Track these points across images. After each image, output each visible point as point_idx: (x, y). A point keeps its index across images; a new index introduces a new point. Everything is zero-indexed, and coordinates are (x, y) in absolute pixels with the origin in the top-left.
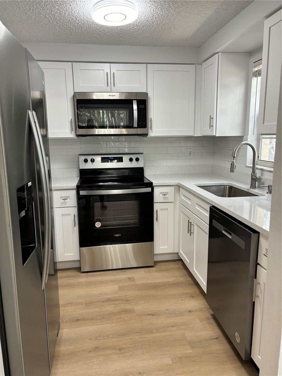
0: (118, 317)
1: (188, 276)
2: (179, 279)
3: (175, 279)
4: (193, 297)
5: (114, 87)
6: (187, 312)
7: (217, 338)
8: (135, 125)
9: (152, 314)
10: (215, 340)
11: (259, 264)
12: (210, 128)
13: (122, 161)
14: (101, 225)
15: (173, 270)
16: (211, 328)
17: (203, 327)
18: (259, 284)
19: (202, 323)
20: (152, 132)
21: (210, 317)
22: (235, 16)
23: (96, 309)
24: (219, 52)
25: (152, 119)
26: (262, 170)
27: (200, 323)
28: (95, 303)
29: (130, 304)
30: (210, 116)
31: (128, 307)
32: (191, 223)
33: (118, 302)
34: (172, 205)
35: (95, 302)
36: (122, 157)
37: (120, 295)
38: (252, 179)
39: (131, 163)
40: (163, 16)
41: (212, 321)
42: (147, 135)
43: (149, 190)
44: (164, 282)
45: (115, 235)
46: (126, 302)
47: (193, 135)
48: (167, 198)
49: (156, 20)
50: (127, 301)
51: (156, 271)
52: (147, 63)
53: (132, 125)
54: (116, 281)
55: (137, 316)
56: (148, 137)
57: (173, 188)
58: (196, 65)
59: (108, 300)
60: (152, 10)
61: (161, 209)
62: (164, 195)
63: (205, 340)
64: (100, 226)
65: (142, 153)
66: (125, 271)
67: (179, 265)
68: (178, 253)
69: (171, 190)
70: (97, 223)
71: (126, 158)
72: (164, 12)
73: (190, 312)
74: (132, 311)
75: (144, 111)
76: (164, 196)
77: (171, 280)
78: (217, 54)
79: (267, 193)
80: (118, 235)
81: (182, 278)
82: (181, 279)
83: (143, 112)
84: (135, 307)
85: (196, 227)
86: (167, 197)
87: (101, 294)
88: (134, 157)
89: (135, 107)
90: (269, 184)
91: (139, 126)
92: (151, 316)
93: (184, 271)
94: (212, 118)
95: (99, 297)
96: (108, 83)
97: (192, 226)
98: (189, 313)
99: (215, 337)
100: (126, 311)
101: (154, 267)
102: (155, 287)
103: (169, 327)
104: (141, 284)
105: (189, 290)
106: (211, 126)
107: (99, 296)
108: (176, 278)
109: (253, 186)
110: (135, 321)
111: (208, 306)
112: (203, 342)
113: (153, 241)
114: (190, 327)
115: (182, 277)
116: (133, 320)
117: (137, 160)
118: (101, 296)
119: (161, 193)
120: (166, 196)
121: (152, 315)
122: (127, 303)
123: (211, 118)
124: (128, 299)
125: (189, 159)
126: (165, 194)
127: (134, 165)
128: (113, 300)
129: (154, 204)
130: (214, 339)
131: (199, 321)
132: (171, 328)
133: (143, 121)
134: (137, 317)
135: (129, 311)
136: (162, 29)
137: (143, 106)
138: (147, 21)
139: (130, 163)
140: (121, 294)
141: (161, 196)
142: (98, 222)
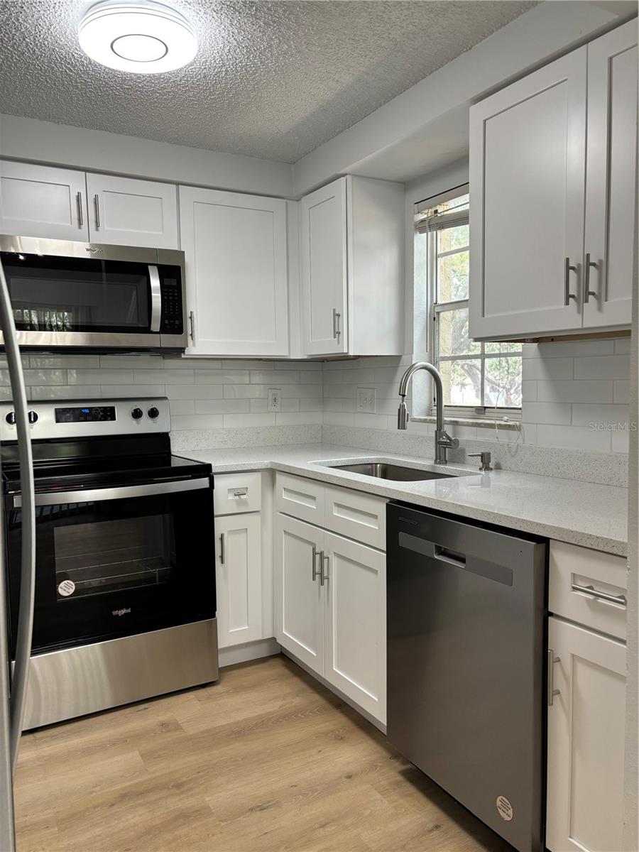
0: (169, 836)
1: (311, 691)
2: (292, 702)
3: (282, 703)
4: (342, 739)
5: (97, 230)
6: (345, 780)
7: (437, 827)
8: (156, 326)
9: (258, 807)
10: (435, 832)
11: (551, 614)
12: (335, 337)
13: (114, 419)
14: (74, 587)
15: (269, 681)
16: (414, 805)
17: (393, 807)
18: (559, 661)
19: (389, 798)
20: (194, 345)
21: (400, 778)
22: (394, 96)
23: (98, 831)
24: (346, 174)
25: (194, 314)
26: (455, 423)
27: (384, 800)
28: (87, 813)
29: (190, 793)
30: (334, 310)
31: (187, 802)
32: (321, 554)
33: (152, 797)
34: (256, 518)
35: (87, 809)
36: (114, 408)
37: (153, 776)
38: (438, 443)
39: (138, 423)
40: (246, 70)
41: (410, 788)
42: (182, 350)
43: (203, 483)
44: (259, 715)
45: (115, 613)
46: (177, 791)
47: (287, 354)
48: (245, 503)
49: (226, 79)
50: (178, 786)
51: (227, 692)
52: (178, 184)
53: (147, 326)
54: (128, 740)
55: (222, 821)
56: (183, 356)
57: (258, 476)
58: (288, 201)
59: (124, 797)
60: (226, 50)
61: (231, 532)
62: (239, 493)
63: (413, 838)
64: (72, 591)
65: (165, 398)
66: (145, 709)
67: (278, 668)
68: (273, 639)
69: (254, 481)
70: (62, 584)
71: (122, 412)
72: (250, 61)
73: (349, 777)
74: (201, 812)
75: (176, 294)
76: (237, 497)
77: (274, 707)
78: (342, 178)
79: (480, 469)
80: (123, 612)
81: (298, 698)
82: (297, 701)
83: (174, 296)
84: (207, 799)
85: (334, 562)
86: (246, 500)
87: (97, 785)
88: (145, 407)
89: (155, 283)
90: (483, 451)
91: (164, 330)
92: (258, 813)
93: (296, 681)
94: (339, 315)
95: (94, 794)
96: (80, 220)
97: (326, 561)
98: (349, 780)
99: (431, 825)
100: (183, 817)
101: (219, 684)
102: (239, 732)
103: (315, 829)
104: (203, 732)
105: (327, 724)
106: (337, 333)
107: (92, 793)
108: (284, 702)
109: (440, 459)
110: (220, 836)
111: (385, 754)
112: (410, 844)
113: (214, 616)
114: (366, 814)
115: (298, 696)
116: (213, 835)
117: (153, 413)
118: (97, 789)
119: (230, 490)
120: (242, 497)
121: (261, 810)
122: (182, 793)
123: (337, 316)
124: (180, 781)
125: (272, 412)
126: (241, 492)
127: (146, 426)
128: (140, 794)
129: (215, 519)
130: (431, 831)
131: (379, 796)
132: (321, 832)
133: (175, 319)
134: (223, 824)
135: (196, 811)
136: (230, 103)
137: (174, 282)
138: (204, 77)
139: (134, 422)
140: (154, 772)
141: (231, 497)
142: (66, 582)
